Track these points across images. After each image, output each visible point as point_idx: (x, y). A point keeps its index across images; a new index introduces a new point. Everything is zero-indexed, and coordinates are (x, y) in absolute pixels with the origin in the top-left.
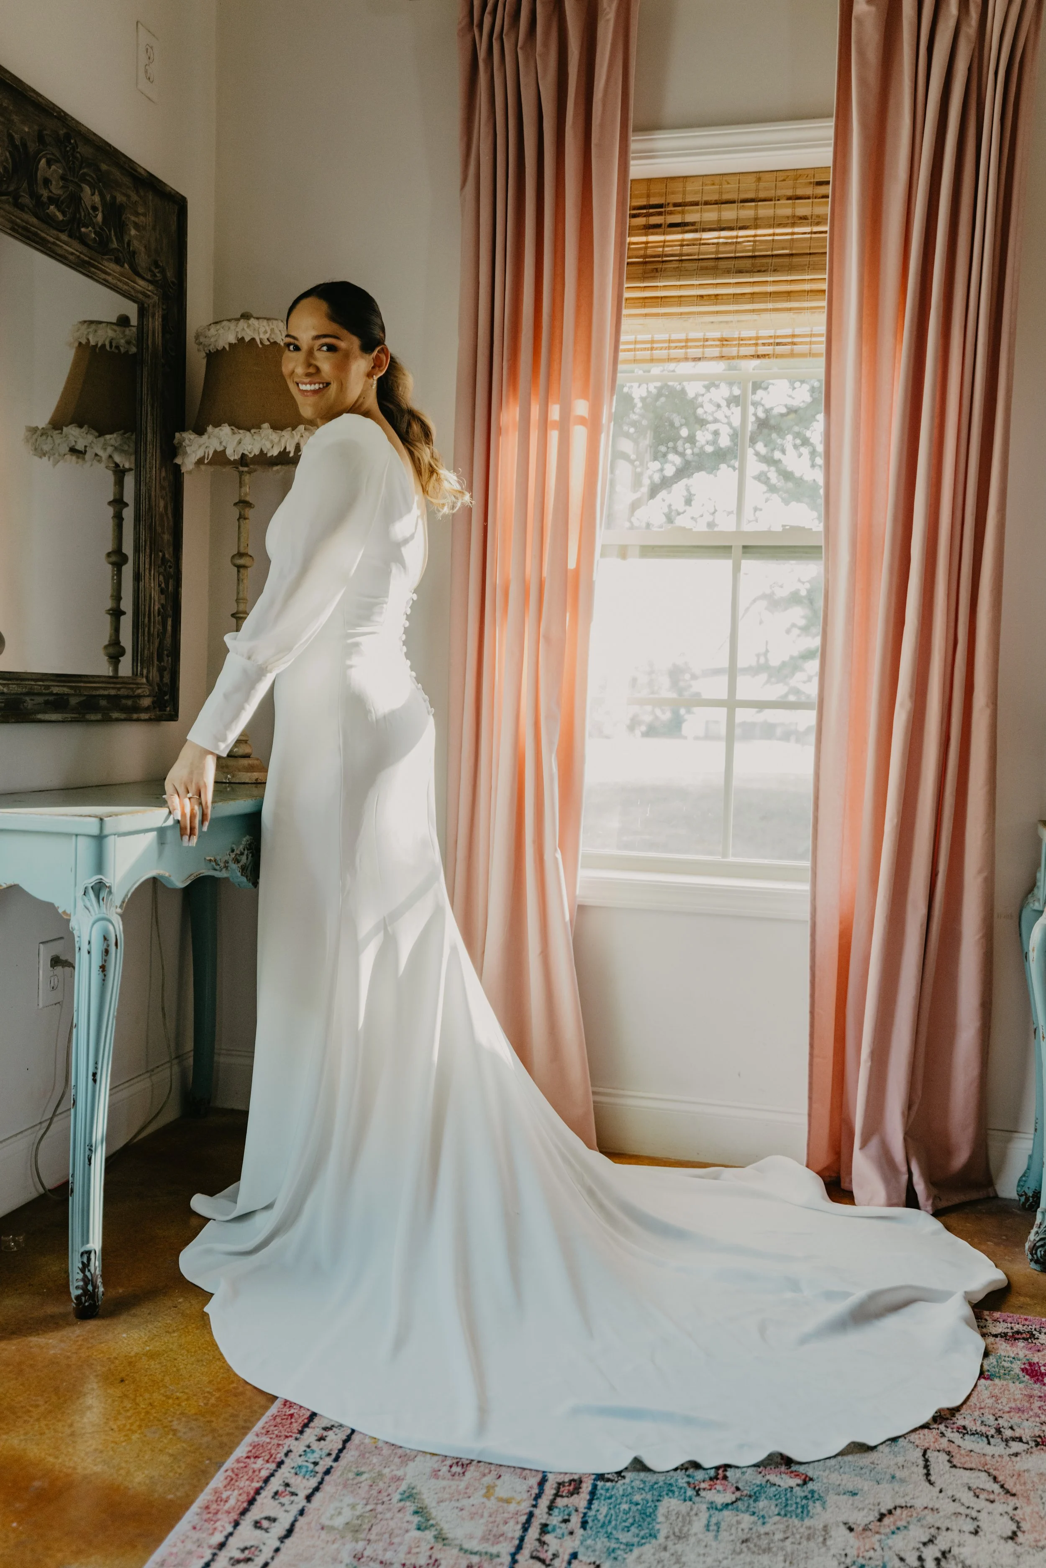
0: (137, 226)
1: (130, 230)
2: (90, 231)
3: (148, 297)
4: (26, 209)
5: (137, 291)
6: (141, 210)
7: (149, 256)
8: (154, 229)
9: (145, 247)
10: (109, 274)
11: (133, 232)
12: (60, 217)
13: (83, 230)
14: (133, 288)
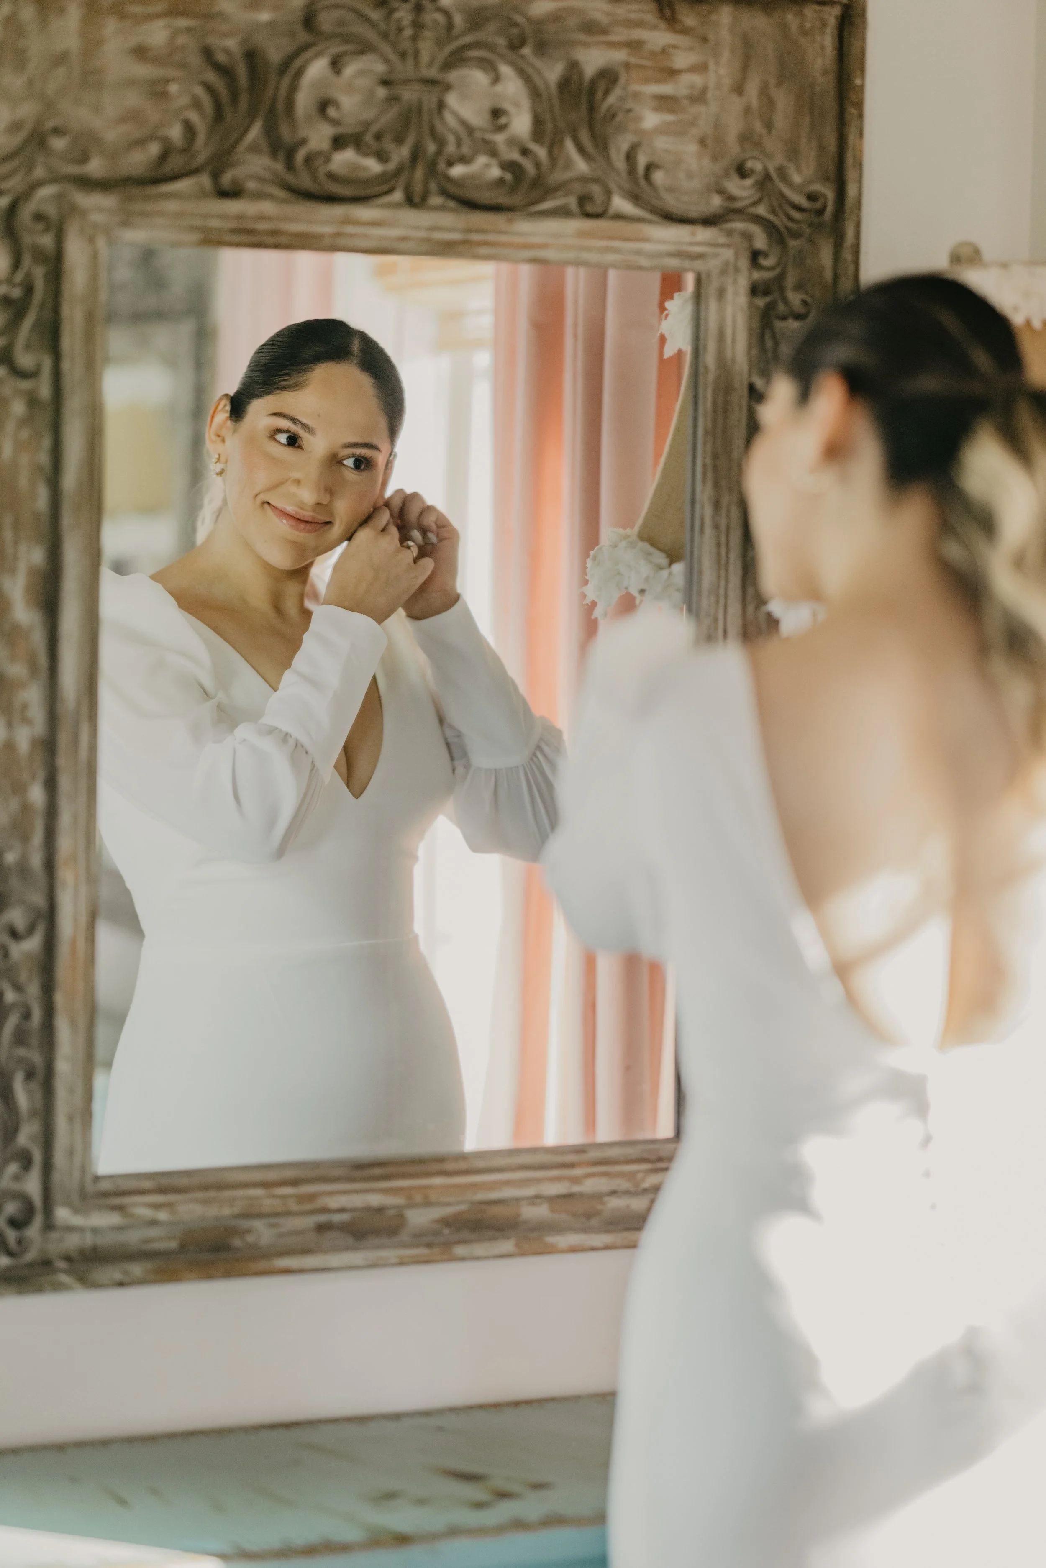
0: (665, 103)
1: (639, 119)
2: (487, 166)
3: (701, 256)
4: (251, 185)
5: (651, 256)
6: (681, 60)
7: (715, 158)
8: (739, 89)
9: (702, 142)
10: (544, 246)
11: (651, 119)
12: (373, 166)
13: (457, 171)
14: (638, 253)
